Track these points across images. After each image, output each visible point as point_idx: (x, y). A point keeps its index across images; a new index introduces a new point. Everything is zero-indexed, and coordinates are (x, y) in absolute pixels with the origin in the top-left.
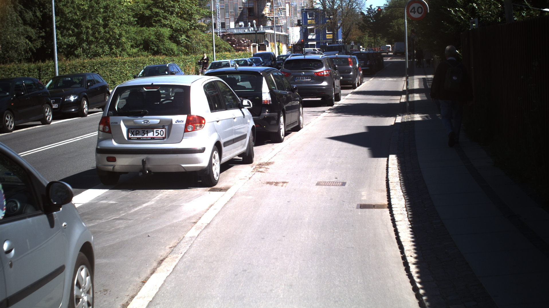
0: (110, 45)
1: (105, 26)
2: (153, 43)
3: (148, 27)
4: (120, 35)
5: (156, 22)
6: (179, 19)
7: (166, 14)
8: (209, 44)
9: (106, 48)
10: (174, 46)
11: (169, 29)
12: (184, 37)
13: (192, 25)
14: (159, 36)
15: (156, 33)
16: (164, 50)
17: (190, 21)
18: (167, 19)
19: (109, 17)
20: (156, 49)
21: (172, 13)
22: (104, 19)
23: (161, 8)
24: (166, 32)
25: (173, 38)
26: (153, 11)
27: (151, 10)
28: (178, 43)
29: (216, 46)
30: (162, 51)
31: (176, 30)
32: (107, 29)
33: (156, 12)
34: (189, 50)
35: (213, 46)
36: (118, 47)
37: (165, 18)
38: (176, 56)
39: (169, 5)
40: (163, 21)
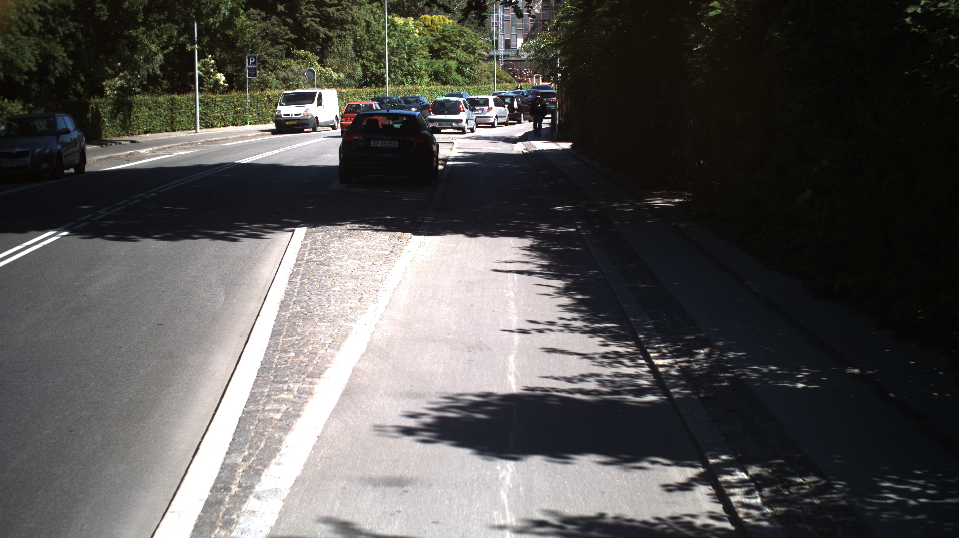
0: (412, 76)
1: (409, 60)
2: (442, 75)
3: (437, 59)
4: (421, 69)
5: (443, 54)
6: (465, 53)
7: (453, 48)
8: (490, 75)
9: (409, 78)
10: (459, 78)
11: (456, 62)
12: (468, 69)
13: (476, 58)
14: (448, 69)
15: (445, 65)
16: (452, 81)
17: (474, 54)
18: (453, 53)
19: (412, 53)
20: (444, 80)
21: (458, 47)
22: (408, 55)
23: (449, 42)
24: (453, 64)
25: (458, 71)
26: (442, 45)
27: (440, 44)
28: (462, 74)
29: (497, 77)
30: (450, 81)
31: (461, 63)
32: (410, 64)
33: (445, 46)
34: (472, 81)
35: (494, 78)
36: (418, 78)
37: (452, 51)
38: (461, 86)
39: (456, 39)
40: (450, 54)
